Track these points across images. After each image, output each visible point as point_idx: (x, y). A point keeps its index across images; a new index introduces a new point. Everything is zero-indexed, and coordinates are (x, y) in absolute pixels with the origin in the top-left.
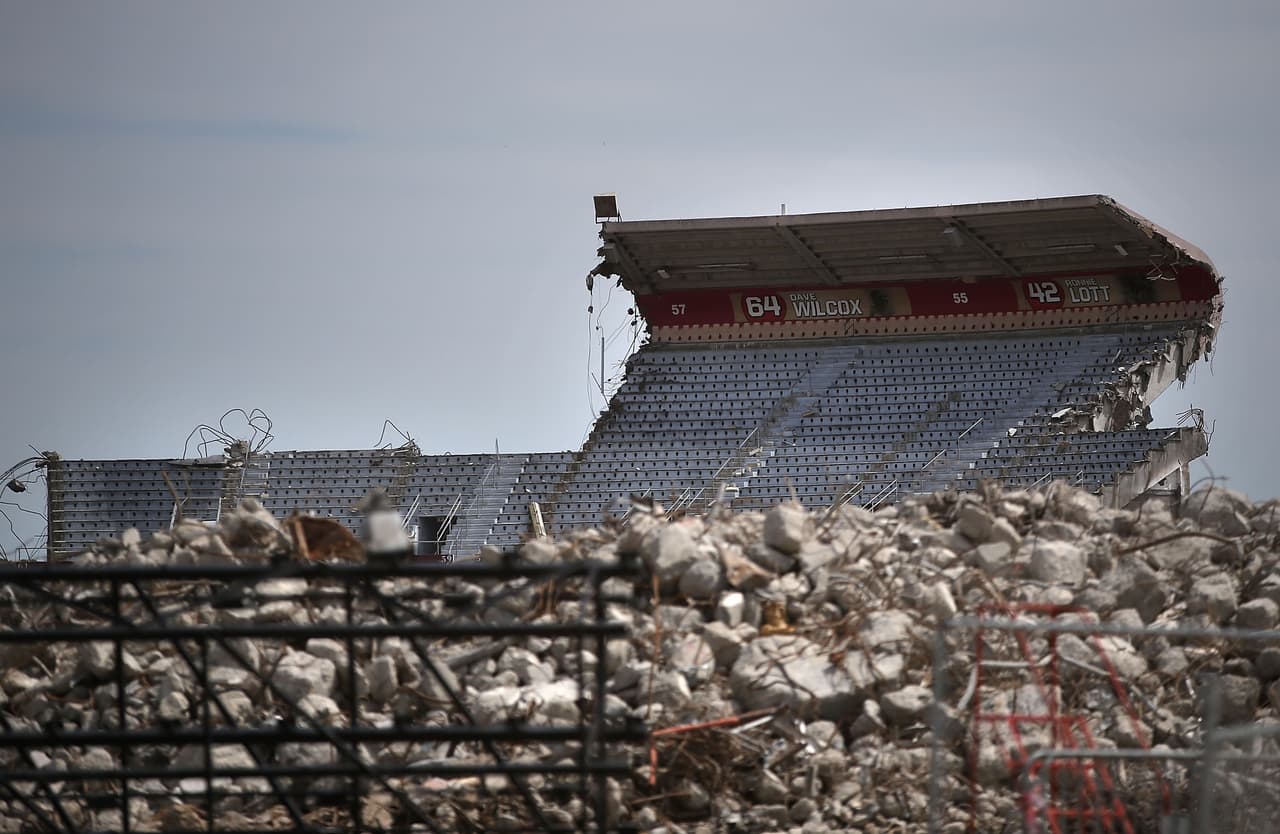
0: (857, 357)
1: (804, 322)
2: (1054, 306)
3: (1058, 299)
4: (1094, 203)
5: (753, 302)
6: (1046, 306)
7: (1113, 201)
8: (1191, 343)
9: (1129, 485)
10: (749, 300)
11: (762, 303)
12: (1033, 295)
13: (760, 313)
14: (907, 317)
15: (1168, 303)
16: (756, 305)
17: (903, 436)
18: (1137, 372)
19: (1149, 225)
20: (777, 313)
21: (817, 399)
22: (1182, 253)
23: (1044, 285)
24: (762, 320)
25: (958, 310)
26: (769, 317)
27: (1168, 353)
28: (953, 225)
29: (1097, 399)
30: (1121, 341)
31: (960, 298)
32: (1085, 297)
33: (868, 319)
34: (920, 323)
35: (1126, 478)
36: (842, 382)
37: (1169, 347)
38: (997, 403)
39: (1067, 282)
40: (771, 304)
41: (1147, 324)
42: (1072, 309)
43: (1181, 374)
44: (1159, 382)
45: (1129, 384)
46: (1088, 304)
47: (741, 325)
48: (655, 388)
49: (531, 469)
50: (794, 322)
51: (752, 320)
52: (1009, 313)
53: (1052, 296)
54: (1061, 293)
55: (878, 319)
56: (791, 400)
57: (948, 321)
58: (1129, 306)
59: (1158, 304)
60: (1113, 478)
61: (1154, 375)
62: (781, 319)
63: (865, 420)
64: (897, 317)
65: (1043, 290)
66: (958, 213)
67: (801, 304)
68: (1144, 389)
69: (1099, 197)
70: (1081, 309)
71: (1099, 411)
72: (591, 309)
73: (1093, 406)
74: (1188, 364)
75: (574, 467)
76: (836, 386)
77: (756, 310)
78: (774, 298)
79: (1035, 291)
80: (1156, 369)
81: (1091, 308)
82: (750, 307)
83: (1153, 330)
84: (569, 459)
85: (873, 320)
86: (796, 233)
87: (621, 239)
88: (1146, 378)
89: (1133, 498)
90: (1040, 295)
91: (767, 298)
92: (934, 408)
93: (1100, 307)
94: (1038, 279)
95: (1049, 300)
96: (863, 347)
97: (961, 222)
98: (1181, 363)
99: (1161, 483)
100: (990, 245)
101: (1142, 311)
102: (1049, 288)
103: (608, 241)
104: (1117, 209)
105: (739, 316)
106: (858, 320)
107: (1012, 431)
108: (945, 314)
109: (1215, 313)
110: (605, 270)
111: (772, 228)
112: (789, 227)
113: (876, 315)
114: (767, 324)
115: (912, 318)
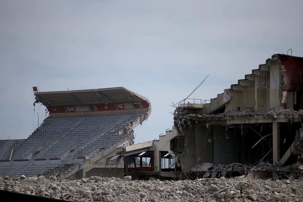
0: (86, 119)
1: (78, 112)
4: (120, 88)
5: (69, 108)
7: (125, 88)
8: (143, 116)
9: (116, 146)
10: (68, 108)
11: (70, 108)
12: (119, 107)
13: (70, 111)
14: (97, 111)
16: (69, 109)
18: (130, 123)
19: (133, 93)
20: (73, 110)
21: (74, 128)
22: (141, 99)
23: (120, 105)
25: (106, 110)
26: (72, 111)
27: (138, 119)
28: (98, 93)
29: (120, 128)
30: (131, 116)
31: (106, 107)
32: (128, 107)
33: (90, 111)
34: (99, 112)
35: (115, 145)
36: (80, 125)
37: (138, 118)
39: (124, 104)
40: (72, 109)
42: (126, 110)
43: (141, 123)
44: (135, 124)
45: (128, 125)
46: (128, 109)
47: (67, 113)
48: (46, 126)
49: (16, 143)
50: (76, 112)
52: (115, 111)
53: (122, 107)
54: (123, 106)
55: (92, 112)
56: (69, 128)
57: (104, 112)
58: (135, 109)
59: (140, 109)
60: (113, 144)
61: (134, 123)
62: (74, 112)
63: (81, 132)
64: (95, 111)
65: (120, 106)
66: (98, 90)
67: (78, 109)
68: (132, 126)
69: (121, 87)
71: (120, 131)
72: (34, 110)
73: (119, 130)
74: (143, 121)
75: (24, 142)
76: (79, 126)
77: (69, 110)
78: (72, 107)
79: (119, 106)
80: (135, 122)
82: (68, 109)
83: (138, 114)
84: (24, 141)
85: (91, 112)
86: (71, 94)
87: (39, 96)
88: (132, 124)
89: (117, 148)
90: (120, 107)
91: (71, 107)
92: (94, 130)
94: (119, 103)
95: (122, 108)
96: (87, 117)
97: (100, 92)
98: (141, 121)
99: (124, 145)
100: (107, 97)
101: (137, 110)
102: (121, 105)
103: (36, 96)
104: (125, 90)
105: (66, 111)
106: (88, 112)
107: (103, 135)
109: (149, 111)
110: (37, 102)
111: (66, 93)
112: (69, 93)
114: (72, 113)
115: (98, 111)
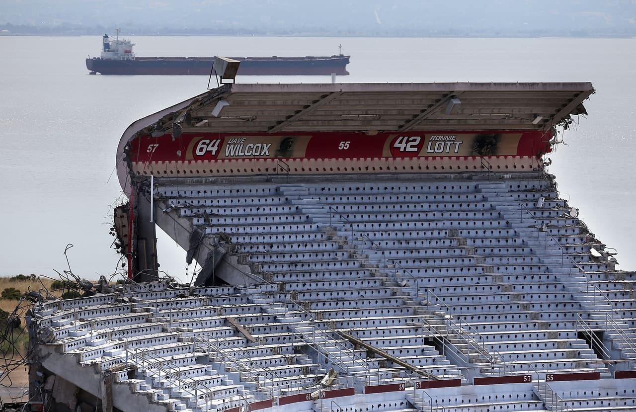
1: (229, 160)
2: (411, 155)
3: (416, 149)
6: (405, 154)
10: (202, 142)
11: (205, 144)
12: (396, 145)
13: (204, 153)
14: (302, 159)
15: (506, 157)
16: (201, 146)
17: (483, 269)
20: (214, 153)
23: (410, 139)
24: (202, 158)
26: (208, 156)
31: (344, 145)
32: (439, 149)
33: (273, 159)
34: (312, 164)
38: (507, 241)
39: (432, 137)
40: (213, 145)
41: (507, 173)
42: (427, 158)
46: (440, 155)
47: (189, 162)
50: (223, 160)
51: (197, 158)
52: (376, 159)
53: (412, 146)
54: (420, 145)
55: (280, 160)
57: (331, 164)
58: (474, 158)
59: (498, 157)
62: (215, 158)
64: (294, 159)
65: (405, 142)
70: (434, 158)
77: (201, 150)
78: (219, 141)
81: (442, 158)
85: (276, 160)
93: (450, 157)
95: (409, 149)
102: (414, 141)
105: (189, 154)
108: (330, 157)
113: (279, 157)
114: (206, 161)
115: (305, 160)
